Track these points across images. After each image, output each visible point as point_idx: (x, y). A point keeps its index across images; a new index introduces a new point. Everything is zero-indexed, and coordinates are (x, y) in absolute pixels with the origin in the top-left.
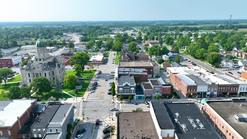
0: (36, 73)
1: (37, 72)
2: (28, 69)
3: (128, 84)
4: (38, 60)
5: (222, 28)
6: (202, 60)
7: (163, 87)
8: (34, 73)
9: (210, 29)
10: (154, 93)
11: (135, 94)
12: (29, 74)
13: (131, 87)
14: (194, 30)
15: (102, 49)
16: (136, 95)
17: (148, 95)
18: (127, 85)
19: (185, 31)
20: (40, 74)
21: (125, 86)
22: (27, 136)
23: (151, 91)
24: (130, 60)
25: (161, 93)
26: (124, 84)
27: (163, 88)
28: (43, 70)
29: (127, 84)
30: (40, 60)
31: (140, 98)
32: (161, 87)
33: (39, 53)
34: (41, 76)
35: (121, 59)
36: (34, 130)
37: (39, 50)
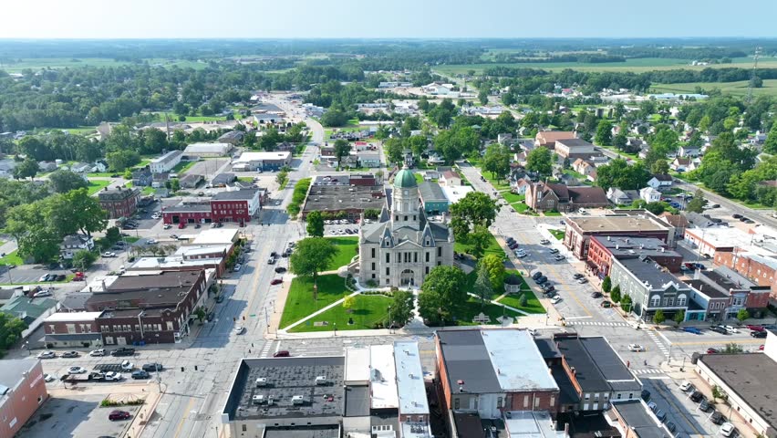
0: (406, 254)
1: (408, 251)
2: (388, 243)
3: (674, 285)
4: (401, 219)
5: (710, 78)
6: (748, 203)
7: (752, 291)
8: (400, 254)
9: (676, 79)
10: (730, 306)
11: (686, 308)
12: (388, 256)
13: (680, 293)
14: (637, 86)
15: (432, 159)
16: (687, 311)
17: (714, 310)
18: (672, 288)
19: (611, 91)
20: (416, 254)
21: (666, 291)
22: (571, 408)
23: (724, 301)
24: (560, 201)
25: (745, 305)
26: (666, 286)
27: (753, 294)
28: (423, 246)
29: (672, 286)
30: (406, 218)
31: (693, 317)
32: (749, 292)
33: (406, 202)
34: (416, 261)
35: (536, 200)
36: (588, 396)
37: (406, 193)
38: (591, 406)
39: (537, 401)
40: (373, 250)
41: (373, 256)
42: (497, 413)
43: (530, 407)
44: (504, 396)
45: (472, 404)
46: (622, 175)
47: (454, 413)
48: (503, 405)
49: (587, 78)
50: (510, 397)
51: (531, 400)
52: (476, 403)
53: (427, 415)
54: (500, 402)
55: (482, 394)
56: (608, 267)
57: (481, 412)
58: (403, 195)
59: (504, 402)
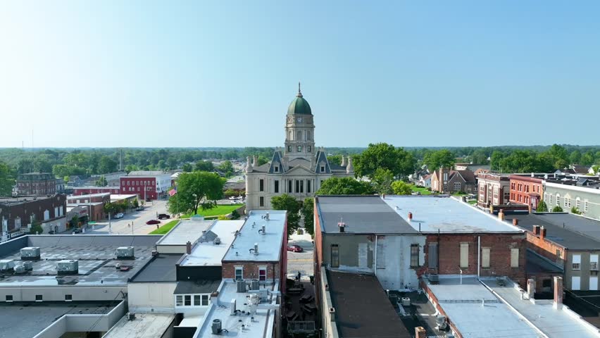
0: (297, 181)
1: (299, 178)
2: (276, 169)
4: (294, 149)
12: (277, 183)
20: (309, 181)
24: (466, 183)
28: (317, 172)
30: (300, 149)
33: (299, 129)
34: (309, 191)
35: (443, 181)
36: (577, 259)
37: (300, 120)
38: (585, 282)
39: (486, 256)
40: (262, 182)
41: (262, 189)
42: (411, 278)
43: (472, 268)
44: (422, 241)
45: (363, 257)
46: (527, 164)
47: (328, 272)
48: (422, 263)
49: (473, 151)
50: (433, 244)
51: (473, 252)
52: (370, 254)
53: (273, 263)
54: (415, 255)
55: (381, 236)
56: (538, 197)
57: (380, 274)
58: (296, 122)
59: (422, 255)
